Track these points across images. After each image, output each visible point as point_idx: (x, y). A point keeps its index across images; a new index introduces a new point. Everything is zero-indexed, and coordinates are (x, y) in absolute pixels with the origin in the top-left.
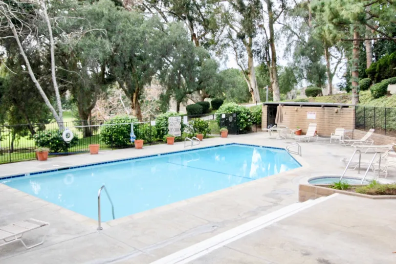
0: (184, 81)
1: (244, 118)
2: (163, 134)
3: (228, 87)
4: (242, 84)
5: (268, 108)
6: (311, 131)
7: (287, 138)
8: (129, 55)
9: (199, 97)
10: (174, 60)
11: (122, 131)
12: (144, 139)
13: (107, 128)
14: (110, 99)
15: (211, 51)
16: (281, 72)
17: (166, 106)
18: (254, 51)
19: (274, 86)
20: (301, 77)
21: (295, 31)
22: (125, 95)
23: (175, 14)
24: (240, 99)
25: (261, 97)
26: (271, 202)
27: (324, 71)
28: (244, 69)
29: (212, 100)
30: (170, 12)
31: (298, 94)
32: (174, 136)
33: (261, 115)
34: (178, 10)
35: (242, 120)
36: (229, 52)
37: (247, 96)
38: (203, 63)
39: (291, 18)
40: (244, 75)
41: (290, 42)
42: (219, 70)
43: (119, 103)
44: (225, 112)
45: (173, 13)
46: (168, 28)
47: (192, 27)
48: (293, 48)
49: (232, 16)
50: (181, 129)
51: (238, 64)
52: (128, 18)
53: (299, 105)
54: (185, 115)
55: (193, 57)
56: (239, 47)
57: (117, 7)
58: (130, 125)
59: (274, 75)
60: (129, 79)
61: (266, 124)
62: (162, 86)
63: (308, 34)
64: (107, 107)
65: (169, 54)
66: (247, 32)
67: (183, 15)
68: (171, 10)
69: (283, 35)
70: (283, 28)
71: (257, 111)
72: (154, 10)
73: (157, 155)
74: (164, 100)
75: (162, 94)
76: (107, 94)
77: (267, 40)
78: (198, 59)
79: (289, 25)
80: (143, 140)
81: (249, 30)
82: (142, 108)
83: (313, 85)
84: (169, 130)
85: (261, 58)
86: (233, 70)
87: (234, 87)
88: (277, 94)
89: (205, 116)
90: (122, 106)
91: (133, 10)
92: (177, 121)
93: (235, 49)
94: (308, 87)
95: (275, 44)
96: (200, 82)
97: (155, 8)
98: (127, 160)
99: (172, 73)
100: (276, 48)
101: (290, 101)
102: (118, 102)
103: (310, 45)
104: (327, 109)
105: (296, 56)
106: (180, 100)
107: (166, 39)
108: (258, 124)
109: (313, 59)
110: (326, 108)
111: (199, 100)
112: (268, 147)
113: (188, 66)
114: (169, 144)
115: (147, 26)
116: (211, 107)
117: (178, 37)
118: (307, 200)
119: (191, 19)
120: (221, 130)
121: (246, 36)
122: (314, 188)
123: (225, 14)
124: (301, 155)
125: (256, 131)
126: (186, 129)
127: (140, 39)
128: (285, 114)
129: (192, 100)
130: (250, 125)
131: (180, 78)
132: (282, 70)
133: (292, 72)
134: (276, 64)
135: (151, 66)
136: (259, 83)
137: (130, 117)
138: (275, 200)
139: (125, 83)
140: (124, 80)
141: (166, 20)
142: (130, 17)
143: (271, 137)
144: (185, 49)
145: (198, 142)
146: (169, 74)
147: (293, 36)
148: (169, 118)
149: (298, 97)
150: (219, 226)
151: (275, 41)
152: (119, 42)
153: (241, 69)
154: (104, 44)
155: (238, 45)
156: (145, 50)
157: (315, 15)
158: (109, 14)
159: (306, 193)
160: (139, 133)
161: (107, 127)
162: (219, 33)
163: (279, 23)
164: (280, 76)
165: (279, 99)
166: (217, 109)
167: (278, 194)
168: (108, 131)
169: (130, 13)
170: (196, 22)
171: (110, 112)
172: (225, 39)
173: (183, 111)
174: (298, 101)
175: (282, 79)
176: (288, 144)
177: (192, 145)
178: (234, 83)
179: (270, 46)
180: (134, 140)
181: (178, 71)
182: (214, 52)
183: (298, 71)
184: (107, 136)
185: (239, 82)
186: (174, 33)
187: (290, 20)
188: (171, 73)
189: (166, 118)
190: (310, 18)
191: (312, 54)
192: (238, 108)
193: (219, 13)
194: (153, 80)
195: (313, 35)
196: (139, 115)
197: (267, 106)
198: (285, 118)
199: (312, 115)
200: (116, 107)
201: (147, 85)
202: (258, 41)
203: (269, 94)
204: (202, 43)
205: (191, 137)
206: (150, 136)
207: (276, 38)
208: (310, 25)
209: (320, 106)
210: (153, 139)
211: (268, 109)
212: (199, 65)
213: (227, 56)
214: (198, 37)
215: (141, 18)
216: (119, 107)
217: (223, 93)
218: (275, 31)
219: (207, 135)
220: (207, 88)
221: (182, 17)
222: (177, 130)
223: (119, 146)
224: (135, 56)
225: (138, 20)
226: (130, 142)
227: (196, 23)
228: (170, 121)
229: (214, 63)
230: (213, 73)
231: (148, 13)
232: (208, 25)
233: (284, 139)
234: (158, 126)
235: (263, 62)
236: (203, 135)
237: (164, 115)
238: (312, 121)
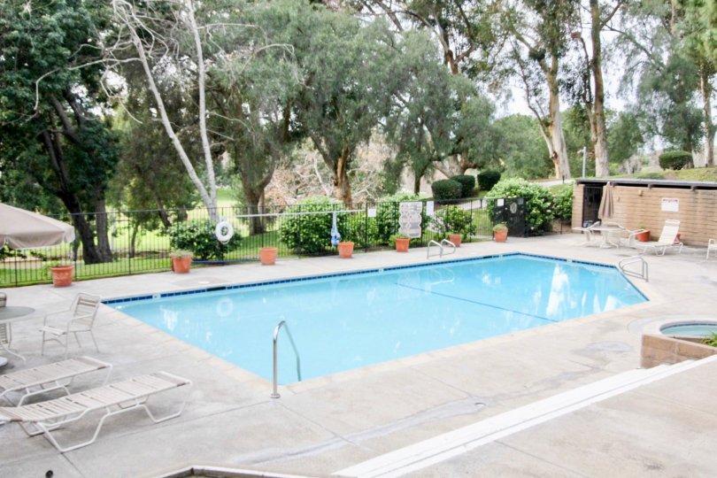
0: (428, 136)
1: (539, 207)
2: (389, 234)
3: (510, 149)
4: (537, 144)
5: (585, 189)
6: (668, 235)
7: (621, 247)
8: (331, 90)
9: (456, 167)
10: (412, 99)
11: (317, 225)
12: (354, 240)
13: (291, 220)
14: (298, 169)
15: (480, 84)
16: (612, 122)
17: (395, 183)
18: (560, 82)
19: (598, 148)
20: (651, 131)
21: (643, 43)
22: (323, 161)
23: (415, 16)
24: (532, 171)
25: (571, 168)
26: (587, 365)
27: (699, 119)
28: (541, 116)
29: (479, 173)
30: (407, 12)
31: (645, 163)
32: (408, 236)
33: (571, 203)
34: (422, 7)
35: (534, 211)
36: (515, 84)
37: (545, 167)
38: (464, 105)
39: (635, 19)
40: (541, 128)
41: (632, 64)
42: (493, 118)
43: (313, 175)
44: (504, 196)
45: (411, 14)
46: (402, 40)
47: (446, 38)
48: (637, 77)
49: (521, 18)
50: (421, 225)
51: (530, 107)
52: (331, 24)
53: (645, 185)
54: (430, 199)
55: (447, 94)
56: (533, 76)
57: (313, 4)
58: (331, 215)
59: (598, 128)
60: (331, 133)
61: (581, 219)
62: (390, 147)
63: (668, 49)
64: (291, 182)
65: (404, 89)
66: (549, 46)
67: (431, 17)
68: (409, 8)
69: (618, 51)
70: (619, 38)
71: (563, 195)
72: (378, 10)
73: (377, 271)
74: (393, 171)
75: (388, 159)
76: (292, 159)
77: (588, 62)
78: (456, 97)
79: (630, 33)
80: (353, 243)
81: (554, 43)
82: (352, 184)
83: (675, 146)
84: (399, 227)
85: (574, 95)
86: (520, 118)
87: (521, 149)
88: (602, 163)
89: (466, 202)
90: (318, 180)
91: (340, 10)
92: (415, 209)
93: (525, 78)
94: (665, 150)
95: (602, 69)
96: (459, 139)
97: (380, 5)
98: (325, 277)
99: (408, 123)
100: (604, 76)
101: (629, 177)
102: (311, 173)
103: (672, 69)
104: (703, 194)
105: (642, 91)
106: (420, 172)
107: (398, 61)
108: (565, 219)
109: (677, 97)
110: (700, 191)
111: (456, 173)
112: (583, 263)
113: (436, 110)
114: (400, 251)
115: (365, 38)
116: (477, 186)
117: (420, 58)
118: (658, 365)
119: (445, 25)
120: (494, 229)
121: (547, 55)
122: (673, 343)
123: (508, 15)
124: (647, 280)
125: (561, 232)
126: (430, 224)
127: (351, 60)
128: (619, 200)
129: (443, 173)
130: (550, 220)
131: (422, 133)
132: (615, 117)
133: (634, 121)
134: (603, 107)
135: (370, 111)
136: (569, 143)
137: (332, 201)
138: (595, 362)
139: (323, 140)
140: (322, 135)
141: (399, 27)
142: (335, 22)
143: (591, 243)
144: (432, 79)
145: (452, 249)
146: (402, 124)
147: (639, 53)
148: (401, 204)
149: (645, 170)
150: (487, 404)
151: (602, 62)
152: (316, 67)
153: (534, 116)
154: (290, 71)
155: (530, 72)
156: (361, 80)
157: (684, 12)
158: (299, 17)
159: (655, 352)
160: (346, 230)
161: (291, 218)
162: (495, 49)
163: (612, 30)
164: (611, 129)
165: (607, 172)
166: (489, 189)
167: (599, 350)
168: (293, 225)
169: (335, 14)
170: (453, 29)
171: (297, 190)
172: (506, 60)
173: (426, 191)
174: (645, 178)
175: (615, 135)
176: (622, 259)
177: (441, 255)
178: (521, 142)
179: (592, 73)
180: (338, 241)
181: (419, 120)
182: (486, 85)
183: (646, 120)
184: (292, 234)
185: (530, 142)
186: (414, 51)
187: (632, 24)
188: (405, 122)
189: (396, 205)
190: (673, 19)
191: (675, 87)
192: (528, 189)
193: (497, 11)
194: (374, 136)
195: (678, 52)
196: (346, 197)
197: (583, 185)
198: (618, 208)
199: (670, 203)
200: (306, 182)
201: (363, 143)
202: (570, 63)
203: (587, 163)
204: (464, 69)
205: (439, 240)
206: (366, 236)
207: (604, 58)
208: (672, 31)
209: (689, 187)
210: (372, 241)
211: (584, 191)
212: (458, 107)
213: (510, 91)
214: (457, 57)
215: (354, 23)
216: (313, 182)
217: (500, 160)
218: (603, 46)
219: (468, 236)
220: (470, 150)
221: (429, 20)
222: (414, 227)
223: (310, 252)
224: (343, 92)
225: (349, 27)
226: (330, 245)
227: (454, 31)
228: (401, 210)
229: (485, 105)
230: (483, 124)
231: (367, 14)
232: (476, 35)
233: (614, 247)
234: (380, 218)
235: (578, 103)
236: (461, 236)
237: (392, 199)
238: (670, 215)
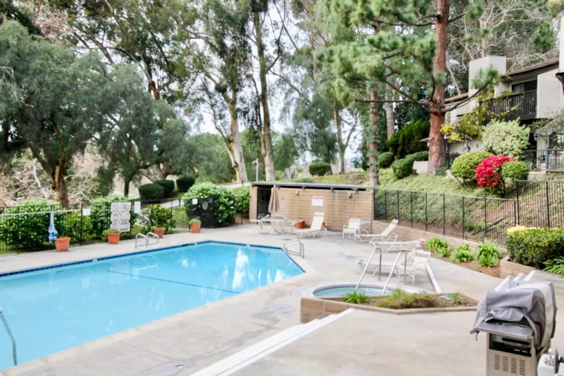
0: (136, 149)
1: (224, 204)
2: (102, 229)
3: (202, 160)
4: (222, 156)
5: (258, 190)
6: (317, 223)
7: (285, 233)
8: (50, 108)
9: (159, 174)
10: (122, 118)
11: (35, 224)
12: (71, 236)
13: (10, 220)
14: (18, 175)
15: (177, 108)
16: (277, 140)
17: (107, 186)
18: (239, 110)
19: (267, 159)
20: (303, 148)
21: (295, 85)
22: (42, 168)
23: (125, 52)
24: (219, 177)
25: (248, 174)
26: (263, 325)
27: (334, 141)
28: (225, 135)
29: (178, 178)
30: (117, 49)
31: (300, 171)
32: (119, 230)
33: (249, 201)
34: (129, 46)
35: (221, 208)
36: (204, 109)
37: (229, 174)
38: (165, 125)
39: (290, 68)
40: (225, 144)
41: (288, 100)
42: (188, 135)
43: (32, 180)
44: (198, 196)
45: (121, 50)
46: (113, 71)
47: (149, 72)
48: (292, 109)
49: (209, 61)
50: (130, 221)
51: (217, 128)
52: (49, 53)
53: (300, 187)
54: (137, 200)
55: (151, 115)
56: (218, 104)
57: (31, 35)
58: (49, 214)
59: (267, 144)
60: (49, 145)
61: (256, 214)
62: (102, 156)
63: (313, 90)
64: (10, 186)
65: (114, 110)
66: (230, 83)
67: (137, 54)
68: (118, 45)
69: (279, 90)
70: (280, 80)
71: (242, 195)
72: (92, 45)
73: (91, 261)
74: (105, 179)
75: (101, 167)
76: (11, 166)
77: (258, 96)
78: (158, 118)
79: (287, 76)
80: (69, 238)
81: (233, 80)
82: (69, 188)
83: (321, 159)
84: (111, 223)
85: (249, 120)
86: (209, 136)
87: (210, 160)
88: (269, 171)
89: (167, 201)
90: (37, 185)
91: (58, 41)
92: (125, 208)
93: (212, 106)
94: (313, 162)
95: (268, 102)
96: (161, 151)
97: (94, 41)
98: (42, 269)
99: (118, 138)
100: (269, 106)
101: (289, 181)
102: (30, 178)
103: (315, 104)
104: (339, 193)
105: (296, 119)
106: (129, 178)
107: (109, 87)
108: (245, 214)
109: (319, 124)
110: (337, 191)
111: (159, 178)
112: (258, 246)
113: (142, 127)
114: (112, 243)
115: (80, 66)
116: (176, 188)
117: (128, 86)
118: (312, 320)
119: (148, 61)
120: (190, 223)
121: (228, 89)
122: (321, 303)
123: (198, 57)
124: (303, 257)
125: (242, 224)
126: (138, 220)
127: (68, 85)
128: (282, 198)
129: (149, 178)
130: (233, 214)
131: (130, 146)
132: (278, 137)
133: (292, 141)
134: (270, 130)
135: (85, 126)
136: (246, 156)
137: (50, 203)
138: (268, 322)
139: (42, 150)
140: (41, 146)
141: (110, 60)
142: (53, 51)
143: (263, 231)
144: (138, 103)
145: (156, 240)
146: (113, 138)
147: (293, 92)
148: (112, 204)
149: (300, 176)
150: (186, 365)
151: (268, 97)
152: (34, 87)
153: (220, 135)
154: (9, 90)
155: (216, 101)
156: (77, 101)
157: (322, 66)
158: (17, 46)
159: (310, 311)
160: (63, 227)
161: (9, 218)
162: (189, 83)
163: (274, 74)
164: (276, 146)
165: (274, 178)
166: (186, 191)
167: (271, 313)
168: (11, 225)
169: (53, 45)
170: (156, 65)
171: (16, 194)
172: (198, 91)
173: (134, 193)
174: (300, 182)
175: (278, 150)
176: (285, 242)
177: (147, 245)
178: (210, 154)
179: (261, 104)
180: (55, 237)
181: (128, 135)
182: (182, 110)
183: (300, 140)
184: (10, 233)
185: (218, 154)
186: (123, 80)
187: (288, 71)
188: (116, 137)
189: (108, 205)
190: (314, 69)
191: (318, 117)
192: (216, 190)
193: (190, 54)
194: (88, 147)
195: (319, 93)
196: (64, 200)
197: (256, 188)
198: (282, 204)
199: (318, 200)
200: (26, 186)
201: (79, 154)
202: (245, 96)
203: (260, 171)
204: (165, 96)
205: (145, 233)
206: (81, 231)
207: (269, 94)
208: (315, 79)
209: (329, 188)
210: (86, 236)
211: (258, 192)
212: (160, 126)
213: (201, 115)
214: (159, 87)
215: (70, 54)
216: (32, 186)
217: (195, 168)
218: (268, 84)
219: (170, 229)
220: (170, 160)
221: (135, 56)
222: (124, 222)
223: (29, 248)
224: (61, 110)
225: (66, 57)
226: (48, 240)
228: (112, 209)
229: (182, 125)
230: (180, 139)
231: (82, 47)
232: (174, 70)
233: (280, 234)
234: (94, 216)
235: (252, 126)
236: (164, 229)
237: (104, 200)
238: (318, 209)
